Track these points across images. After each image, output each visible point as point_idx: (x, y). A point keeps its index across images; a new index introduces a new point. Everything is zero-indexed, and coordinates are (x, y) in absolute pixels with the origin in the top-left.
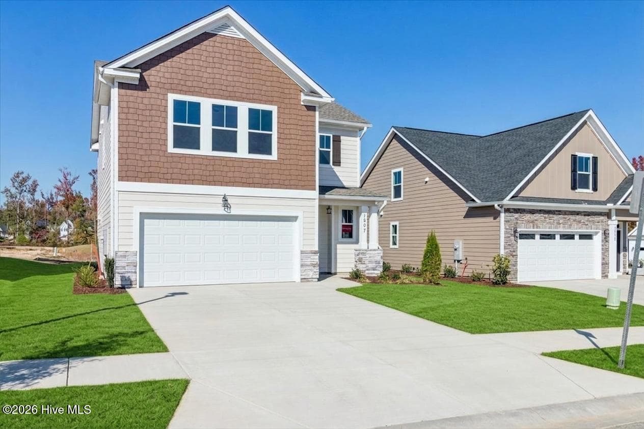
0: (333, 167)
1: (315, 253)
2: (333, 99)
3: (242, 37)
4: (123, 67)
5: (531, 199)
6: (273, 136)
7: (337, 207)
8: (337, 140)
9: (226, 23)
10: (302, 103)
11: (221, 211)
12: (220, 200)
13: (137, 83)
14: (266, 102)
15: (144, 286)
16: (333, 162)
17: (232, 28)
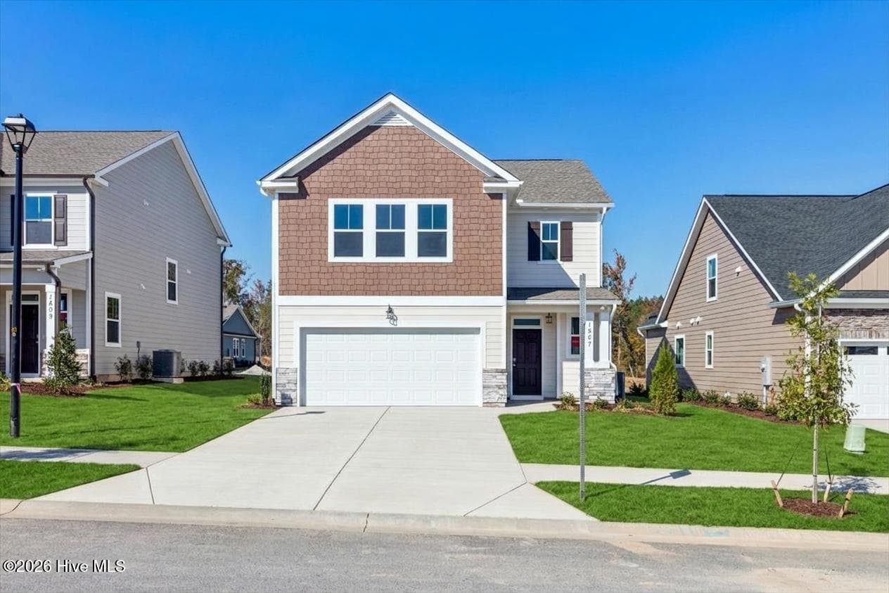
0: (561, 263)
1: (502, 371)
2: (522, 183)
3: (410, 124)
4: (283, 177)
5: (860, 294)
6: (448, 234)
7: (564, 315)
8: (567, 228)
9: (391, 112)
10: (484, 192)
11: (387, 324)
12: (384, 311)
13: (297, 192)
14: (439, 196)
15: (307, 405)
16: (561, 257)
17: (398, 116)
